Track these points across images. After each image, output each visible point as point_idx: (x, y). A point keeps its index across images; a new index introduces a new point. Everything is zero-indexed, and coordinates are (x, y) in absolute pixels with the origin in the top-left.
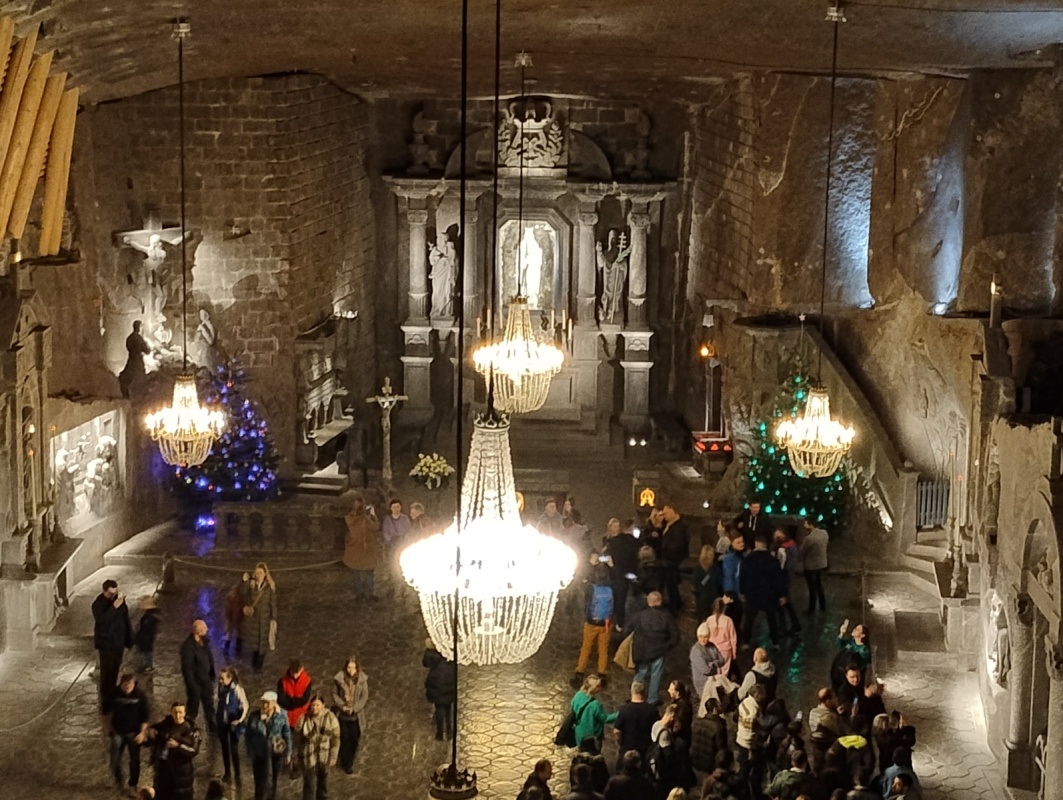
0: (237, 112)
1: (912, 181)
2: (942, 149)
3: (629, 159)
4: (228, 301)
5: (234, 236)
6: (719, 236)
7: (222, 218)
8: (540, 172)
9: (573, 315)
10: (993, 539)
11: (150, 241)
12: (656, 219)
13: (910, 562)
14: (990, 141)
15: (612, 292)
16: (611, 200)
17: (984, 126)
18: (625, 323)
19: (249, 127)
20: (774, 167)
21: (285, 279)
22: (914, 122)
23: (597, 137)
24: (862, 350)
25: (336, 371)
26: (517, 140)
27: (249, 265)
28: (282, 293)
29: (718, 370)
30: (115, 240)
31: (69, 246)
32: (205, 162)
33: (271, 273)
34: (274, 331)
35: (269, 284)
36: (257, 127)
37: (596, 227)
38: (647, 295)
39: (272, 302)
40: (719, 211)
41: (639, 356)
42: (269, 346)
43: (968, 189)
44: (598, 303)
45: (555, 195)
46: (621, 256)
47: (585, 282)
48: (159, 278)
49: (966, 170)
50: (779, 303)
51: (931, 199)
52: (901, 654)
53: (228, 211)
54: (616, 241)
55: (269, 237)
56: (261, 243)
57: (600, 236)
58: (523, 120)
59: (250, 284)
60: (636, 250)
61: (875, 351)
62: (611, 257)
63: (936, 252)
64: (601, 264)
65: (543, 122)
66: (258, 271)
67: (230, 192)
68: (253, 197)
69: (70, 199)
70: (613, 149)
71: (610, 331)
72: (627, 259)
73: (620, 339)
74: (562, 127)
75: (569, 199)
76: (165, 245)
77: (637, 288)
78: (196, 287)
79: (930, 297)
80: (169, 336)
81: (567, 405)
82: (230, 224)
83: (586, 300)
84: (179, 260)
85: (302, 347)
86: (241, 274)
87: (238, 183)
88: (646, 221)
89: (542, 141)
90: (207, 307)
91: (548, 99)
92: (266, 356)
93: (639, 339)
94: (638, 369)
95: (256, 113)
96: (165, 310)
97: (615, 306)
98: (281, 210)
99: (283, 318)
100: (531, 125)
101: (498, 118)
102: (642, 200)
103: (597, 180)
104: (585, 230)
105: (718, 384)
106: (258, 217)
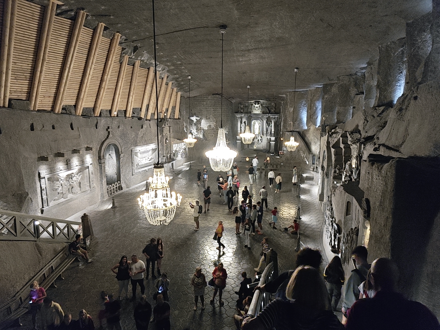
0: (208, 100)
3: (272, 111)
4: (206, 129)
5: (207, 118)
7: (206, 116)
8: (258, 113)
9: (263, 135)
11: (194, 119)
12: (276, 120)
15: (269, 131)
16: (269, 117)
18: (271, 136)
19: (210, 102)
21: (215, 125)
23: (268, 107)
26: (255, 108)
27: (210, 123)
28: (215, 128)
30: (189, 118)
31: (179, 117)
32: (203, 107)
33: (213, 124)
34: (213, 134)
35: (213, 126)
36: (211, 102)
37: (267, 121)
38: (274, 132)
39: (213, 129)
41: (273, 141)
42: (213, 136)
44: (267, 133)
45: (260, 116)
46: (270, 126)
47: (265, 130)
48: (195, 125)
50: (292, 129)
51: (316, 109)
53: (206, 115)
54: (270, 123)
55: (213, 119)
56: (212, 120)
57: (267, 122)
58: (255, 104)
59: (210, 126)
60: (273, 125)
62: (269, 126)
64: (267, 127)
65: (259, 105)
66: (211, 124)
67: (207, 112)
68: (210, 113)
69: (179, 111)
70: (270, 109)
71: (269, 137)
72: (271, 126)
73: (270, 139)
74: (262, 105)
75: (263, 117)
76: (196, 119)
77: (273, 130)
78: (202, 126)
80: (197, 133)
81: (262, 149)
82: (207, 117)
83: (265, 132)
84: (199, 122)
86: (208, 124)
87: (208, 110)
88: (274, 120)
89: (259, 108)
90: (203, 129)
91: (260, 102)
92: (212, 137)
93: (273, 138)
94: (273, 143)
95: (211, 100)
96: (196, 130)
97: (269, 133)
98: (215, 115)
99: (215, 131)
100: (257, 105)
101: (252, 104)
102: (274, 117)
103: (267, 113)
104: (265, 122)
106: (211, 116)
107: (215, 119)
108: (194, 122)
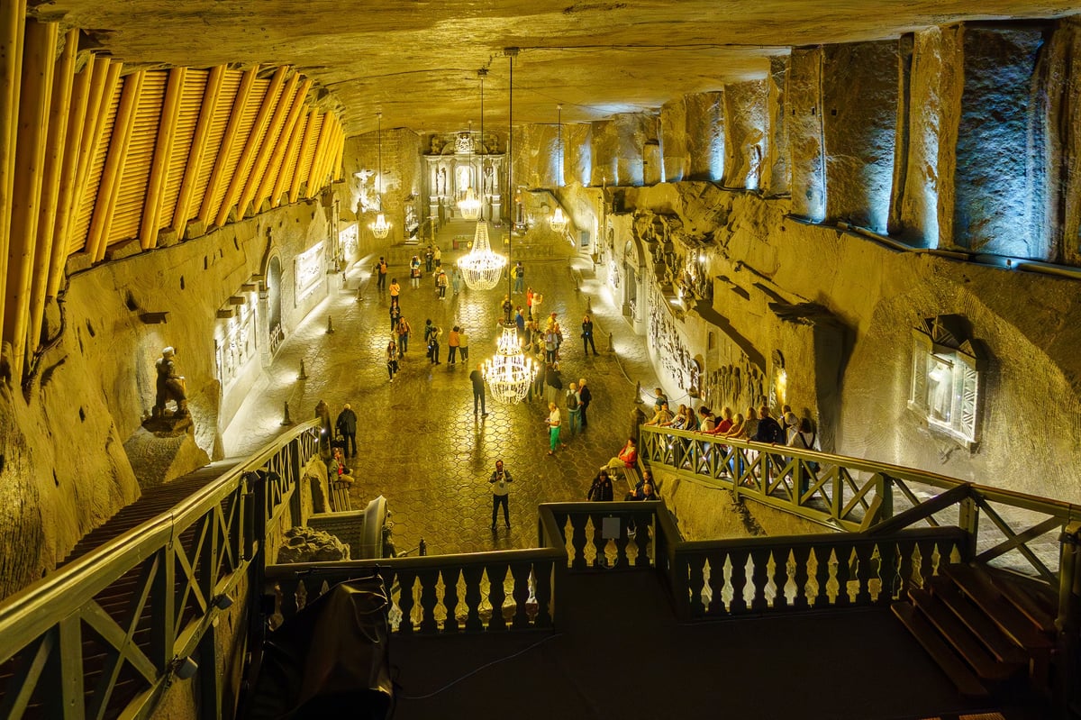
0: (387, 139)
1: (575, 151)
2: (584, 143)
3: (493, 149)
4: (384, 191)
6: (519, 169)
7: (384, 170)
8: (468, 152)
10: (612, 247)
11: (363, 175)
12: (501, 164)
13: (581, 255)
14: (598, 140)
16: (487, 159)
17: (596, 136)
20: (536, 149)
21: (400, 185)
22: (575, 136)
23: (483, 143)
24: (563, 198)
25: (413, 210)
26: (461, 144)
27: (391, 181)
28: (398, 189)
29: (520, 205)
30: (354, 175)
31: (341, 178)
33: (396, 183)
35: (396, 186)
36: (392, 143)
39: (397, 191)
40: (519, 162)
41: (497, 202)
42: (396, 204)
43: (592, 153)
45: (472, 159)
48: (366, 186)
49: (591, 148)
50: (539, 186)
51: (581, 156)
52: (584, 281)
53: (385, 166)
55: (396, 173)
56: (395, 176)
59: (391, 186)
61: (566, 197)
63: (583, 170)
65: (468, 139)
66: (393, 183)
67: (385, 161)
68: (391, 162)
69: (342, 166)
71: (488, 196)
74: (473, 140)
75: (476, 160)
76: (367, 177)
78: (376, 188)
79: (582, 182)
80: (368, 203)
82: (386, 171)
84: (371, 181)
85: (405, 204)
86: (388, 183)
89: (468, 144)
90: (380, 194)
91: (469, 133)
92: (395, 207)
94: (496, 207)
95: (392, 139)
96: (367, 195)
98: (399, 167)
99: (400, 196)
100: (464, 140)
102: (496, 159)
103: (484, 154)
105: (521, 209)
106: (393, 168)
107: (399, 174)
108: (363, 182)
